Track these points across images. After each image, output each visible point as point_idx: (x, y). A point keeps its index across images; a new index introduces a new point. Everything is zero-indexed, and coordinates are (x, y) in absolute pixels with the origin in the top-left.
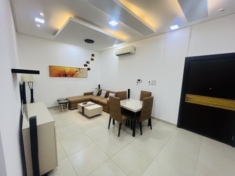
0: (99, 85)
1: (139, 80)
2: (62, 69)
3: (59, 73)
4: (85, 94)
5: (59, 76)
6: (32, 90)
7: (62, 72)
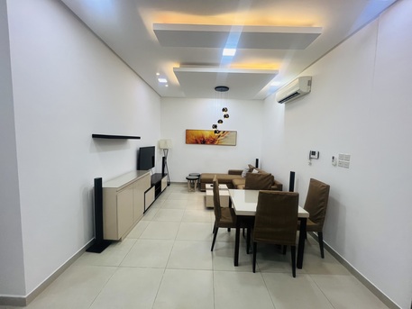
0: (257, 160)
1: (313, 153)
2: (200, 134)
3: (196, 139)
4: (231, 173)
5: (197, 143)
6: (164, 159)
7: (199, 138)
